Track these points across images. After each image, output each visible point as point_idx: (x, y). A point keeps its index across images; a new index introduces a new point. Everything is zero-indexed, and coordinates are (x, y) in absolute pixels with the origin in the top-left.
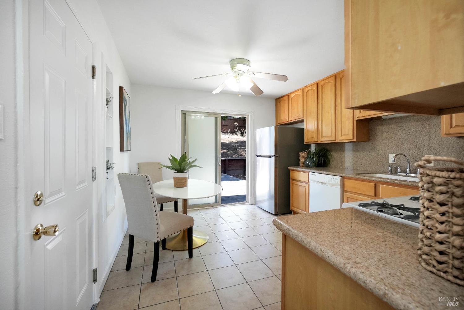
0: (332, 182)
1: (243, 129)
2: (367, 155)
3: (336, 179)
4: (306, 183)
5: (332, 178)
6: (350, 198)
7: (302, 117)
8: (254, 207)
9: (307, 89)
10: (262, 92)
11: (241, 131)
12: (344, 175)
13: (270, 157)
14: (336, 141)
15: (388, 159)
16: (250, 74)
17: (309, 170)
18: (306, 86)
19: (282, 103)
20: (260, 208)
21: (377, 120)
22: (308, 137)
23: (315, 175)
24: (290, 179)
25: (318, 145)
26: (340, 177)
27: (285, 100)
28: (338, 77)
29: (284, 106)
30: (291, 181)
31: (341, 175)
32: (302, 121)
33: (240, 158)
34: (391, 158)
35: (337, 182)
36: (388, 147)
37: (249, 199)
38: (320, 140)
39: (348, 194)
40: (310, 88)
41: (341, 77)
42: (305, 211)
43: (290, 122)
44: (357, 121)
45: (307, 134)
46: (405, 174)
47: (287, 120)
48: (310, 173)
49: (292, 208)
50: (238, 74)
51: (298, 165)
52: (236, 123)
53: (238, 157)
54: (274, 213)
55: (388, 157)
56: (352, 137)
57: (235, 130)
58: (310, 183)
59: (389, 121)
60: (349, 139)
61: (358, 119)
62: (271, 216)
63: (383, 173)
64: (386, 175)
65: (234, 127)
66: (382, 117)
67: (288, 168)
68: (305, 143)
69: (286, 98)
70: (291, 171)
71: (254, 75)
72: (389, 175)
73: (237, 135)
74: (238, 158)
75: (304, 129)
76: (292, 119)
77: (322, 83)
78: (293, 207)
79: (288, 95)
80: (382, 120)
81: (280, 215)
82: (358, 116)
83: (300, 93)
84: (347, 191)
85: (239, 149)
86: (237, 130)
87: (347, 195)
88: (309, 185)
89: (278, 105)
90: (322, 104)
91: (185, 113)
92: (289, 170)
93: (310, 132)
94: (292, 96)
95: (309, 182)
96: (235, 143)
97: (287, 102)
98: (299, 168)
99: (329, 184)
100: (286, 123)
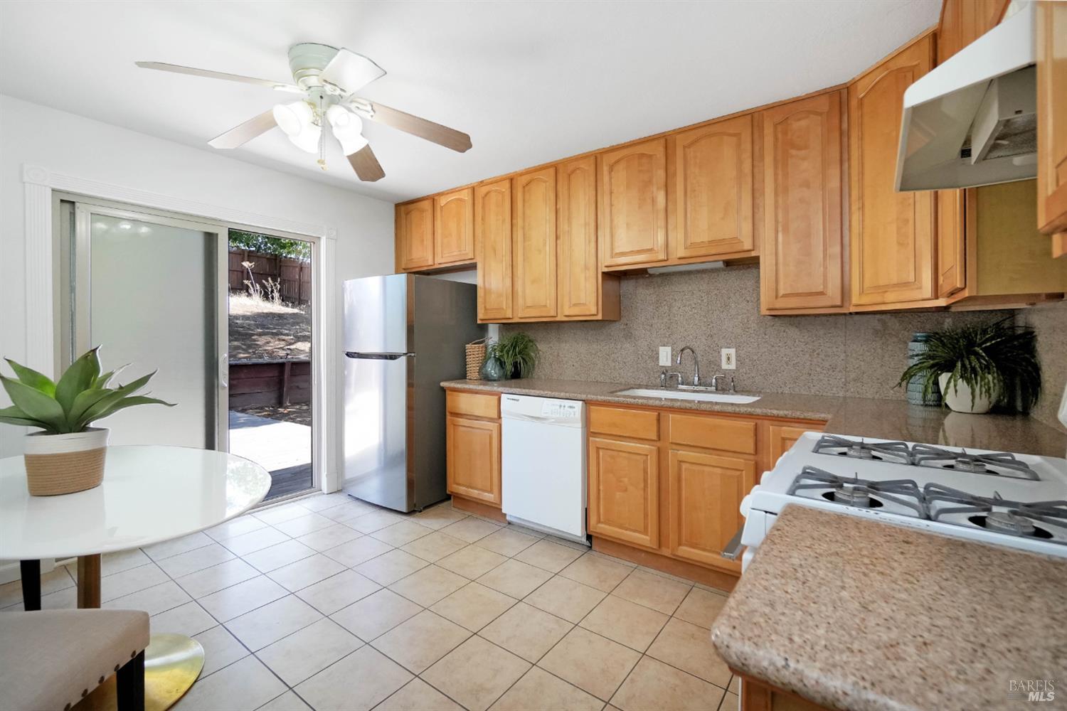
0: (561, 416)
1: (270, 281)
2: (616, 348)
3: (571, 407)
4: (491, 420)
5: (561, 406)
6: (603, 448)
7: (471, 256)
8: (341, 499)
9: (484, 190)
10: (381, 174)
11: (263, 287)
12: (589, 396)
13: (392, 357)
14: (558, 319)
15: (658, 359)
16: (359, 106)
17: (501, 389)
18: (482, 182)
19: (415, 216)
20: (358, 499)
21: (634, 276)
22: (488, 307)
23: (518, 400)
24: (447, 413)
25: (506, 327)
26: (581, 402)
27: (422, 211)
28: (561, 170)
29: (421, 226)
30: (449, 417)
31: (584, 397)
32: (472, 267)
33: (266, 359)
34: (665, 357)
35: (574, 415)
36: (657, 332)
37: (323, 478)
38: (520, 315)
39: (597, 439)
40: (494, 187)
41: (569, 172)
42: (491, 491)
43: (437, 266)
44: (604, 273)
45: (485, 299)
46: (691, 388)
47: (430, 262)
48: (502, 395)
49: (453, 487)
50: (321, 97)
51: (463, 376)
52: (246, 264)
53: (261, 357)
54: (404, 510)
55: (658, 354)
56: (593, 311)
57: (246, 282)
58: (504, 421)
59: (659, 280)
60: (588, 313)
61: (606, 270)
62: (398, 518)
63: (647, 387)
64: (657, 391)
65: (240, 274)
66: (648, 270)
67: (442, 384)
68: (479, 322)
69: (426, 205)
70: (448, 392)
71: (372, 113)
72: (662, 391)
73: (249, 295)
74: (261, 361)
75: (475, 286)
76: (443, 259)
77: (524, 179)
78: (455, 486)
79: (433, 199)
80: (647, 276)
81: (421, 511)
82: (606, 264)
83: (466, 196)
84: (595, 434)
85: (257, 335)
86: (252, 284)
87: (596, 441)
88: (500, 425)
89: (404, 221)
90: (524, 228)
91: (73, 203)
92: (443, 390)
93: (493, 296)
94: (443, 201)
95: (500, 417)
96: (245, 317)
97: (428, 215)
98: (466, 383)
99: (553, 420)
100: (425, 268)
